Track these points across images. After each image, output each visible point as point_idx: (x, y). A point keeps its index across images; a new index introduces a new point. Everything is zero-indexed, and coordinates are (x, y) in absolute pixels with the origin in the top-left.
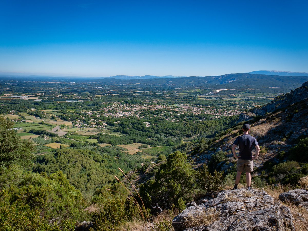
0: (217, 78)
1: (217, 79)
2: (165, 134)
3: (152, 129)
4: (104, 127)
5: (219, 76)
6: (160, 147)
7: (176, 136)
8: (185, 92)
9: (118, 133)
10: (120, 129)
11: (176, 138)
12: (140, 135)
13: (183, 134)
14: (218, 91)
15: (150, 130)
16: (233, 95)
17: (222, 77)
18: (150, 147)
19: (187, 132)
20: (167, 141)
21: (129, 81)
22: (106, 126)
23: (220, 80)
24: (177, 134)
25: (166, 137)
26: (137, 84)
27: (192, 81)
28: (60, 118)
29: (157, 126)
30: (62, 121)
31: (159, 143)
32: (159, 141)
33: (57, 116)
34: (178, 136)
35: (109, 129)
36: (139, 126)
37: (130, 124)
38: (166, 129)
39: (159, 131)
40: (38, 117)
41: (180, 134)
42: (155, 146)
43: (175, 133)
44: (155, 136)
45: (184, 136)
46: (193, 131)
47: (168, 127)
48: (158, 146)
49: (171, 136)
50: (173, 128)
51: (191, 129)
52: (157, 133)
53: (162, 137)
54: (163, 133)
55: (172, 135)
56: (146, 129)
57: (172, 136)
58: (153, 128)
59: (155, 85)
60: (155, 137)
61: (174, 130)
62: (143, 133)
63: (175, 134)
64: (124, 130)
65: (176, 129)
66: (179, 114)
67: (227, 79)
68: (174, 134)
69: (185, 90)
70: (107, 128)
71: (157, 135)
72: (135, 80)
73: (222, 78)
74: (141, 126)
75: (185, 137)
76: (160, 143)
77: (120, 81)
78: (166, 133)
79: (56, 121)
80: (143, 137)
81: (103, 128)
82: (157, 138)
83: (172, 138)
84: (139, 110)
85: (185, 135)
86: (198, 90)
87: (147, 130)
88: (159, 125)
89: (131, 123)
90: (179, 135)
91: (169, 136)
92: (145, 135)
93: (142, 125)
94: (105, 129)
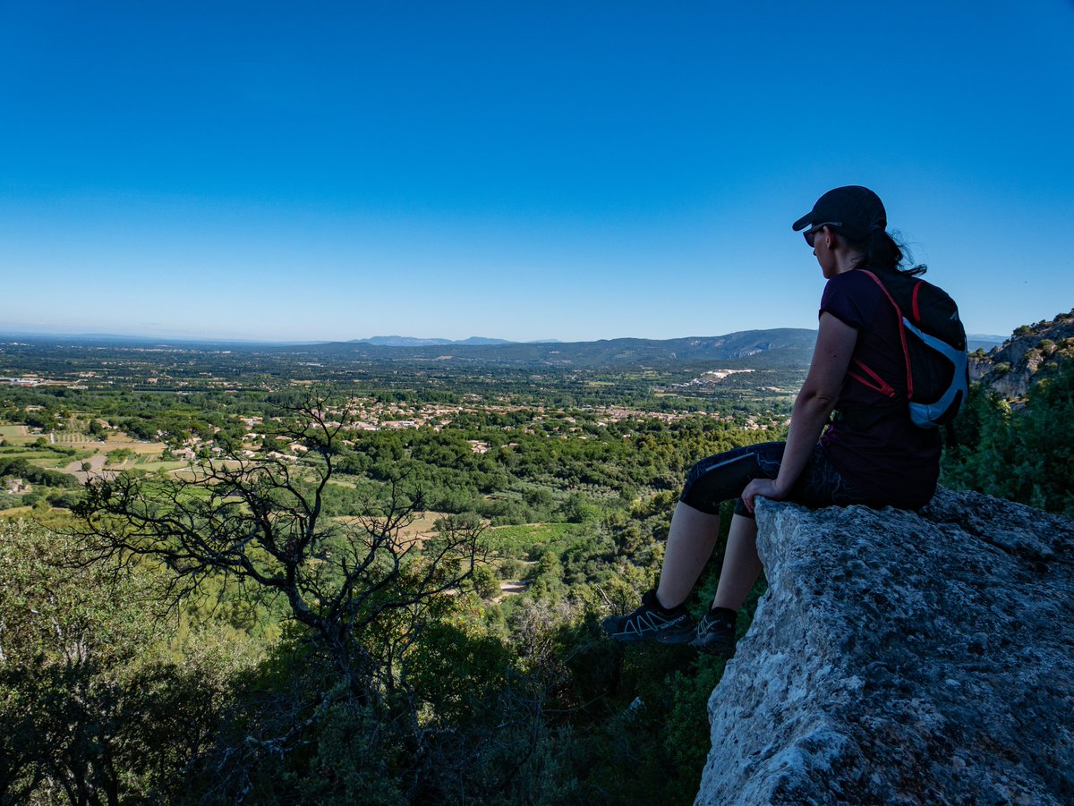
0: (708, 343)
1: (707, 346)
2: (555, 477)
3: (497, 460)
4: (294, 458)
5: (715, 339)
6: (537, 525)
7: (605, 484)
8: (608, 379)
9: (350, 476)
10: (358, 464)
11: (605, 492)
12: (445, 481)
13: (635, 477)
14: (721, 375)
15: (491, 462)
16: (773, 388)
17: (723, 340)
18: (492, 524)
19: (652, 468)
20: (570, 504)
21: (417, 350)
22: (301, 454)
23: (717, 348)
24: (610, 477)
25: (563, 488)
26: (443, 358)
27: (628, 352)
28: (126, 431)
29: (518, 450)
30: (130, 439)
31: (532, 512)
32: (530, 503)
33: (112, 424)
34: (616, 483)
35: (312, 465)
36: (444, 450)
37: (405, 447)
38: (560, 460)
39: (530, 466)
40: (36, 429)
41: (622, 476)
42: (513, 523)
43: (602, 472)
44: (513, 486)
45: (642, 483)
46: (681, 466)
47: (566, 450)
48: (528, 522)
49: (583, 486)
50: (591, 456)
51: (668, 458)
52: (520, 474)
53: (541, 488)
54: (547, 475)
55: (586, 479)
56: (471, 459)
57: (590, 486)
58: (502, 458)
59: (501, 363)
60: (514, 491)
61: (595, 462)
62: (456, 475)
63: (602, 478)
64: (377, 465)
65: (605, 460)
66: (601, 424)
67: (743, 347)
68: (596, 475)
69: (608, 373)
70: (306, 462)
71: (523, 484)
72: (432, 349)
73: (725, 343)
74: (453, 450)
75: (648, 489)
76: (537, 510)
77: (386, 349)
78: (559, 475)
79: (103, 438)
80: (457, 489)
81: (287, 459)
82: (520, 495)
83: (590, 493)
84: (445, 416)
85: (646, 479)
86: (650, 374)
87: (476, 463)
88: (527, 446)
89: (411, 444)
90: (617, 478)
91: (573, 483)
92: (467, 483)
93: (456, 447)
94: (298, 464)
